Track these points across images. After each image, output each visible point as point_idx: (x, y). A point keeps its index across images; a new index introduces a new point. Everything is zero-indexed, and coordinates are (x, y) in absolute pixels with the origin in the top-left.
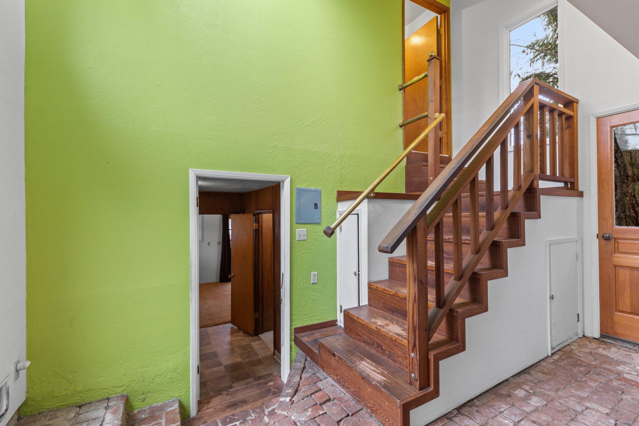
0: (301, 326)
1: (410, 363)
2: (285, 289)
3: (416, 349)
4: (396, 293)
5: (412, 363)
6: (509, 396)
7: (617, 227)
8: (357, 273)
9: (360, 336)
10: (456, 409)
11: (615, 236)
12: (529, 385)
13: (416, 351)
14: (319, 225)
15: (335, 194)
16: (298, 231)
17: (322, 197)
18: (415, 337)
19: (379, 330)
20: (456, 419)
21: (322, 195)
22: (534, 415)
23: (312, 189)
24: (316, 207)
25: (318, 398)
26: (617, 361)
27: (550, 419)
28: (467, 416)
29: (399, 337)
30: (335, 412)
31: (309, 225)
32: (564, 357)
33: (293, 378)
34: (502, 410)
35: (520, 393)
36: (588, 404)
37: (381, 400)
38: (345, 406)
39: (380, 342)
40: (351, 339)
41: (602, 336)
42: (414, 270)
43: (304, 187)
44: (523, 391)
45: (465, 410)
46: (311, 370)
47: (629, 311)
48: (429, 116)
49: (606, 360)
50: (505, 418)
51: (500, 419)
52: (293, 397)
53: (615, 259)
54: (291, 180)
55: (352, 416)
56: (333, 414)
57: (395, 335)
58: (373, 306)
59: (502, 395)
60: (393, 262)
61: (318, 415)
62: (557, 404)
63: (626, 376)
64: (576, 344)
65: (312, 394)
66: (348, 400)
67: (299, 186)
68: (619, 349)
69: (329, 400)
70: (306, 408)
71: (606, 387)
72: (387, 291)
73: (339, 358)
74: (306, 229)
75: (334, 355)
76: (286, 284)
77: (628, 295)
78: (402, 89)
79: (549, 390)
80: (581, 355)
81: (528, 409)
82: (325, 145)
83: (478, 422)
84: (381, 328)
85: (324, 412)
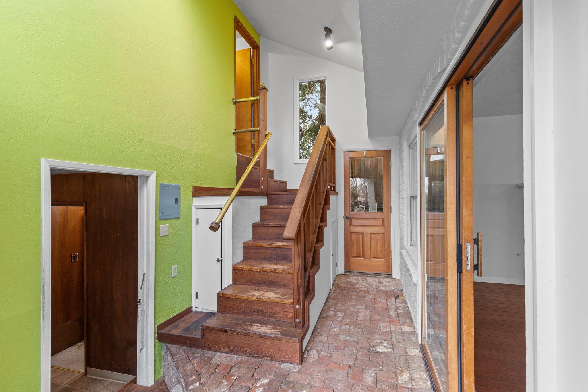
0: (163, 322)
1: (295, 313)
2: (150, 288)
3: (300, 302)
4: (263, 269)
5: (297, 312)
6: (328, 316)
7: (351, 212)
8: (220, 260)
9: (239, 310)
10: (312, 334)
11: (350, 217)
12: (332, 308)
13: (300, 303)
14: (178, 219)
15: (191, 190)
16: (161, 227)
17: (181, 192)
18: (299, 294)
19: (261, 299)
20: (316, 339)
21: (181, 190)
22: (343, 321)
23: (173, 184)
24: (176, 202)
25: (223, 370)
26: (355, 283)
27: (350, 320)
28: (319, 335)
29: (279, 299)
30: (245, 372)
31: (170, 221)
32: (337, 287)
33: (185, 368)
34: (330, 325)
35: (331, 313)
36: (357, 307)
37: (281, 345)
38: (249, 364)
39: (260, 308)
40: (228, 315)
41: (345, 272)
42: (298, 249)
43: (167, 183)
44: (332, 312)
45: (316, 332)
46: (197, 355)
47: (356, 256)
48: (260, 131)
49: (352, 284)
50: (334, 328)
51: (333, 330)
52: (200, 381)
53: (351, 229)
54: (156, 176)
55: (258, 368)
56: (244, 374)
57: (276, 299)
58: (239, 284)
59: (325, 317)
60: (249, 246)
61: (234, 381)
62: (348, 312)
63: (361, 289)
64: (337, 279)
65: (215, 370)
66: (248, 360)
67: (162, 182)
68: (353, 277)
69: (232, 367)
70: (219, 382)
71: (359, 297)
72: (254, 269)
73: (233, 331)
74: (168, 225)
75: (226, 331)
76: (150, 283)
77: (356, 248)
78: (235, 103)
79: (341, 306)
80: (342, 284)
81: (340, 319)
82: (184, 142)
83: (325, 335)
84: (262, 297)
85: (236, 376)
